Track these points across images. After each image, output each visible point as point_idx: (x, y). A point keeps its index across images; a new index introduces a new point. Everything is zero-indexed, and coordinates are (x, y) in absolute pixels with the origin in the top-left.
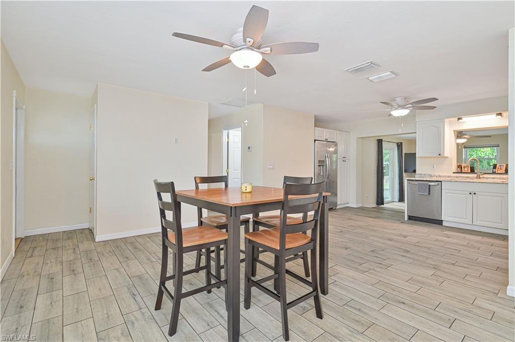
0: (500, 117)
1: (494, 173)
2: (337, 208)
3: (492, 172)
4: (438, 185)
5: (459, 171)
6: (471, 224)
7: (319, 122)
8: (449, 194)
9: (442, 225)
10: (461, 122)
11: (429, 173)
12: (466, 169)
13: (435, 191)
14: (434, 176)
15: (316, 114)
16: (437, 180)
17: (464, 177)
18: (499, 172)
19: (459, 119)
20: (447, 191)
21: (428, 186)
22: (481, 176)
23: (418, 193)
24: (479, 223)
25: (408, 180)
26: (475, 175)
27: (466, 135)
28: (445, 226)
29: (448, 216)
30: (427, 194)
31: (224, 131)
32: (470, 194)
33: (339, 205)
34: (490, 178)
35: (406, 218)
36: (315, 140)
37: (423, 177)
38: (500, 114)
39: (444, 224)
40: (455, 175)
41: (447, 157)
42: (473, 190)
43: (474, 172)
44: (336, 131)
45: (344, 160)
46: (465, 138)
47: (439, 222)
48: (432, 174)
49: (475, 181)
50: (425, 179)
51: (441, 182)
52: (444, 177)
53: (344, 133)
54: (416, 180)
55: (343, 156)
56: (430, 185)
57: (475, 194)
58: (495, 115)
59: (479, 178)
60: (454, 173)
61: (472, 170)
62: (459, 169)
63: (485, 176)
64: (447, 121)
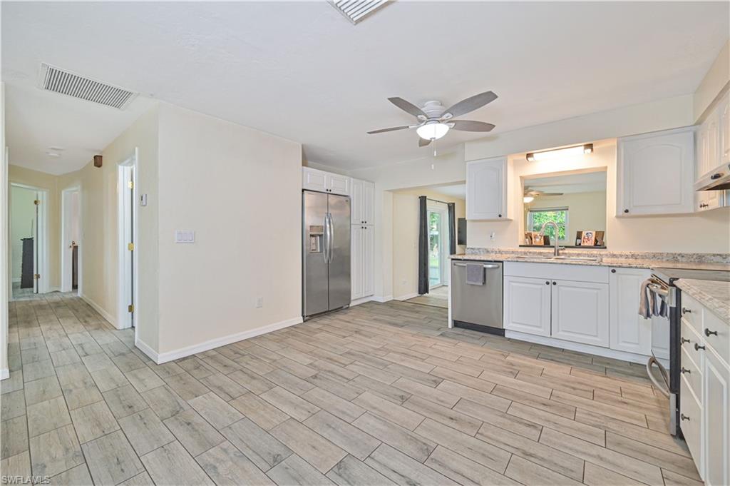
0: (589, 150)
1: (578, 246)
2: (351, 305)
3: (574, 245)
4: (498, 268)
5: (528, 244)
6: (549, 336)
7: (309, 158)
8: (513, 284)
9: (504, 335)
10: (532, 162)
11: (486, 247)
12: (538, 240)
13: (493, 278)
14: (492, 252)
15: (304, 143)
16: (496, 259)
17: (535, 253)
18: (586, 244)
19: (529, 155)
20: (512, 279)
21: (482, 270)
22: (560, 252)
23: (467, 282)
24: (561, 335)
25: (452, 259)
26: (552, 250)
27: (532, 191)
28: (509, 339)
29: (513, 323)
30: (481, 284)
31: (120, 168)
32: (548, 283)
33: (354, 300)
34: (575, 255)
35: (450, 324)
36: (303, 190)
37: (476, 254)
38: (590, 146)
39: (507, 335)
40: (523, 249)
41: (511, 220)
42: (552, 277)
43: (549, 244)
44: (347, 177)
45: (364, 225)
46: (532, 196)
47: (500, 332)
48: (490, 247)
49: (553, 260)
50: (478, 258)
51: (502, 262)
52: (507, 252)
53: (364, 182)
54: (464, 260)
55: (361, 220)
56: (485, 269)
57: (555, 283)
58: (583, 147)
59: (558, 255)
60: (520, 246)
61: (547, 242)
62: (527, 240)
63: (567, 251)
64: (510, 160)
